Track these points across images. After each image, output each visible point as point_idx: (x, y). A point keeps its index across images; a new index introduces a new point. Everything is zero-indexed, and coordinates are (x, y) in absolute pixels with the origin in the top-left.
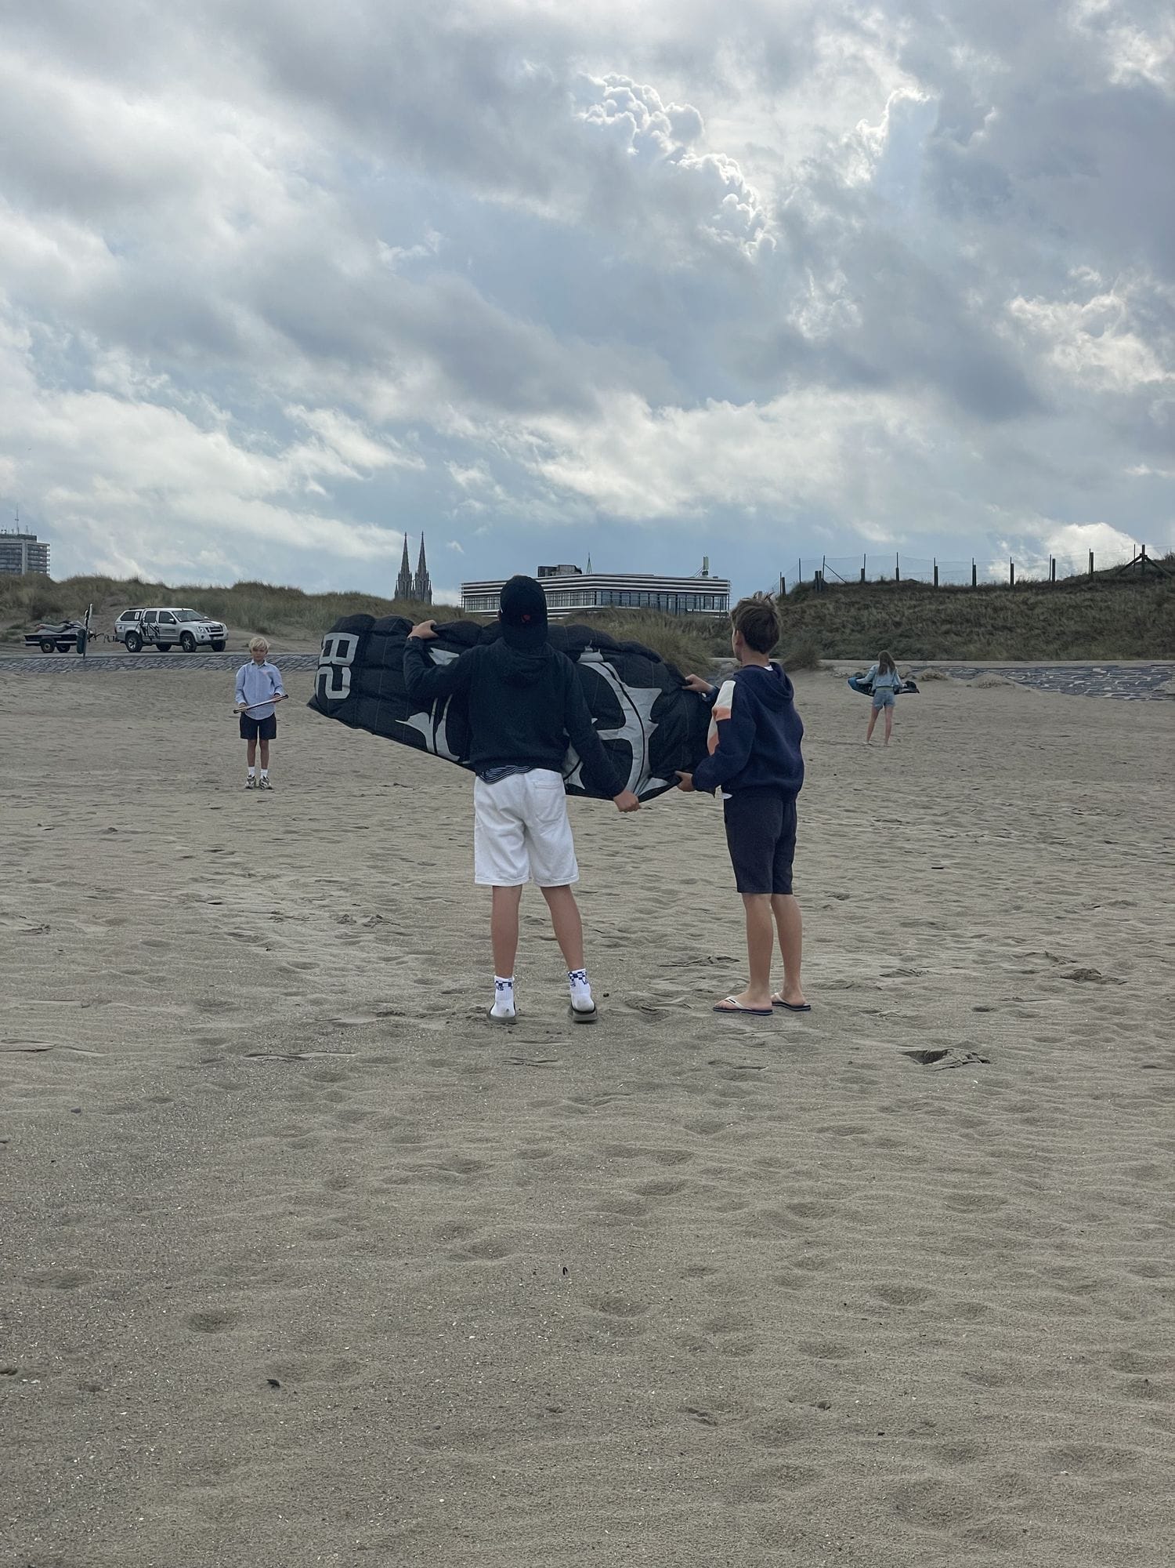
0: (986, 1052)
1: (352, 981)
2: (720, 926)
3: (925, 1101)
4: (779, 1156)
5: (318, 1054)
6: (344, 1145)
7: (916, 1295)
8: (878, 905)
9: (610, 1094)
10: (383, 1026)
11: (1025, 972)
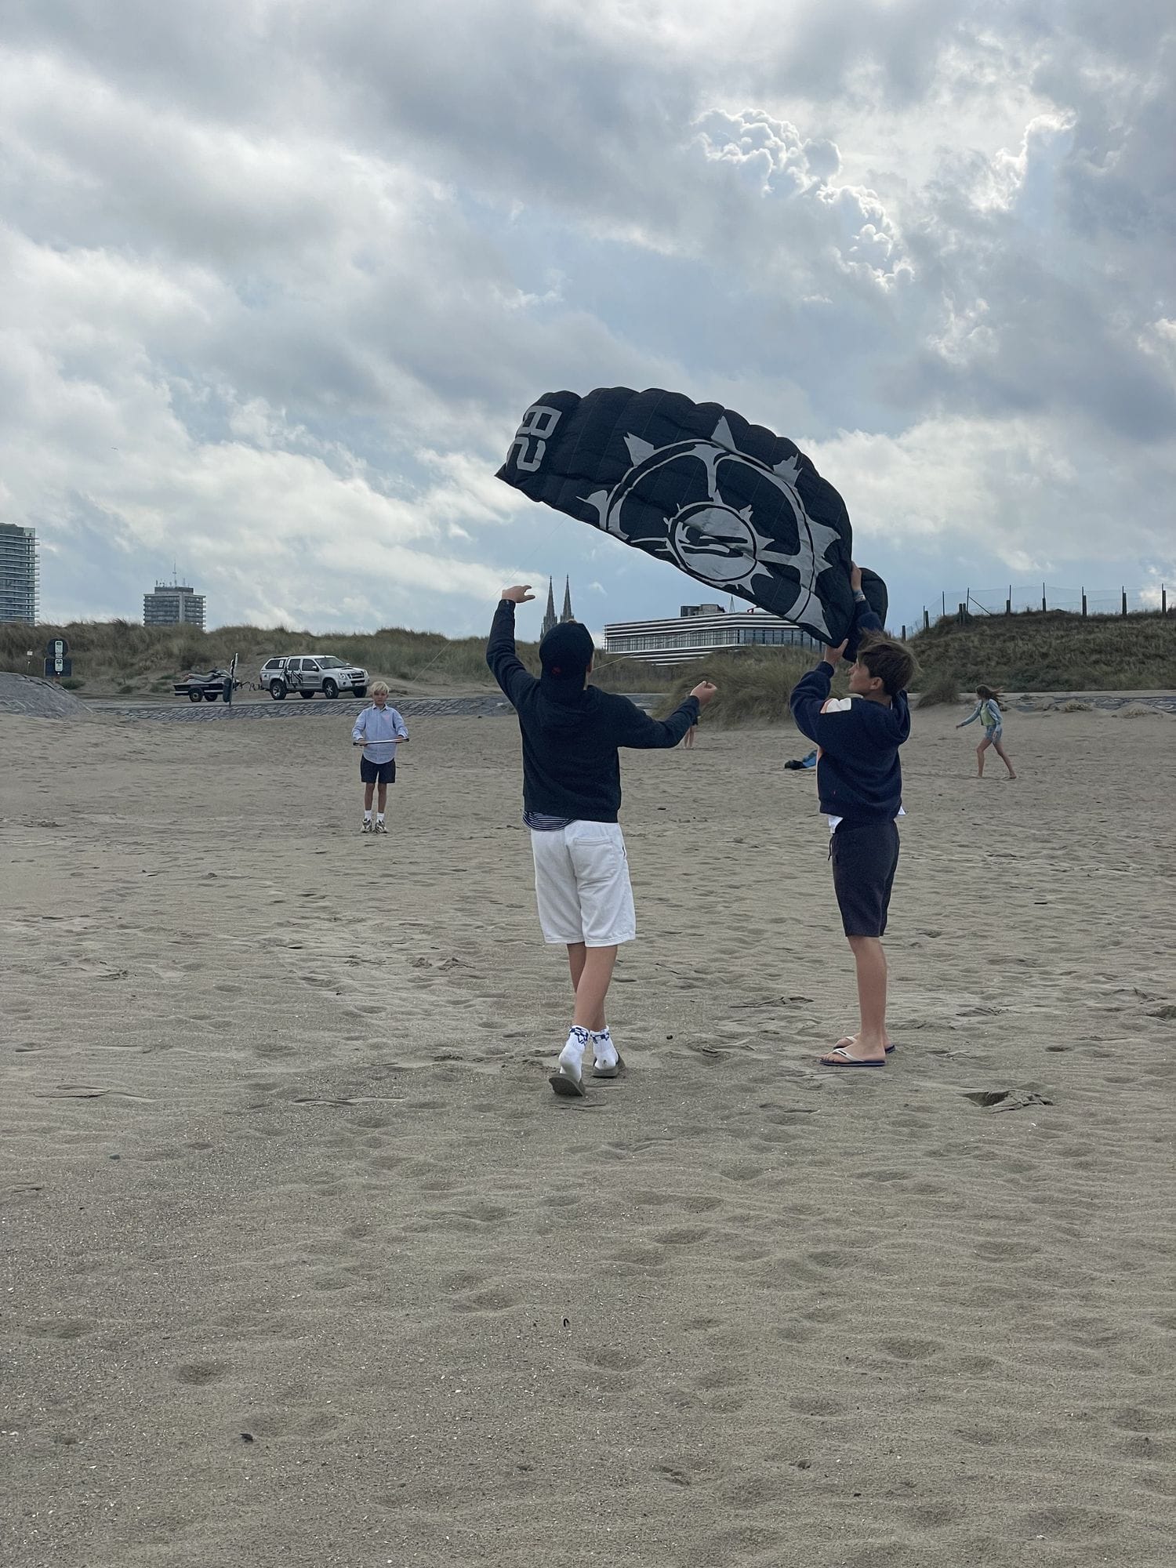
0: (1050, 1093)
1: (415, 1025)
2: (802, 965)
3: (976, 1145)
4: (812, 1202)
5: (366, 1100)
6: (373, 1192)
7: (925, 1348)
8: (968, 942)
9: (652, 1139)
10: (437, 1070)
11: (1110, 1010)
